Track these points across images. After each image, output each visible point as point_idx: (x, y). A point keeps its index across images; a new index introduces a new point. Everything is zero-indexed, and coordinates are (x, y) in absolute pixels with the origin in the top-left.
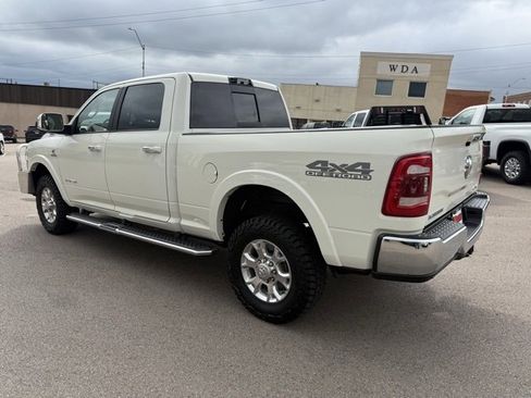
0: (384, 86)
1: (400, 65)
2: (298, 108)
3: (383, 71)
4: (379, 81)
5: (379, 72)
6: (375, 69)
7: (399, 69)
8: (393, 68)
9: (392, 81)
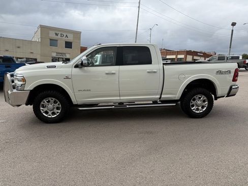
0: (53, 42)
1: (60, 33)
2: (7, 50)
3: (52, 35)
4: (51, 40)
5: (50, 35)
6: (48, 34)
7: (59, 35)
8: (57, 34)
9: (57, 40)
